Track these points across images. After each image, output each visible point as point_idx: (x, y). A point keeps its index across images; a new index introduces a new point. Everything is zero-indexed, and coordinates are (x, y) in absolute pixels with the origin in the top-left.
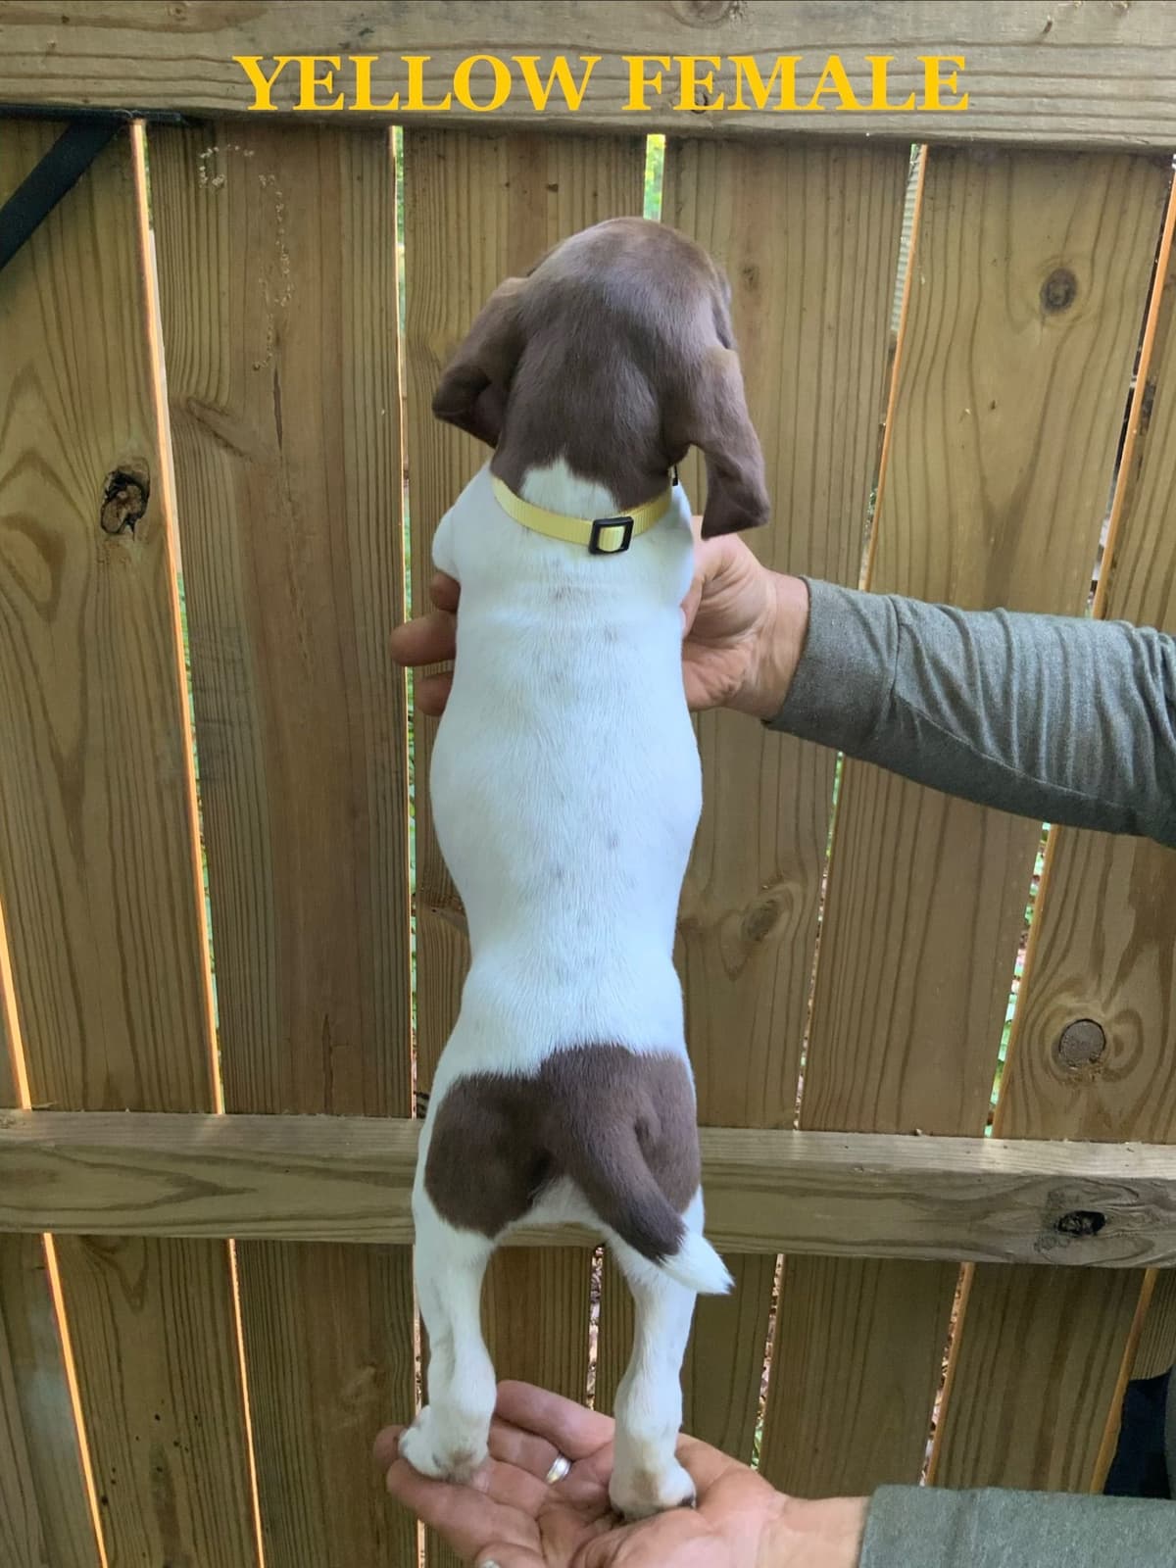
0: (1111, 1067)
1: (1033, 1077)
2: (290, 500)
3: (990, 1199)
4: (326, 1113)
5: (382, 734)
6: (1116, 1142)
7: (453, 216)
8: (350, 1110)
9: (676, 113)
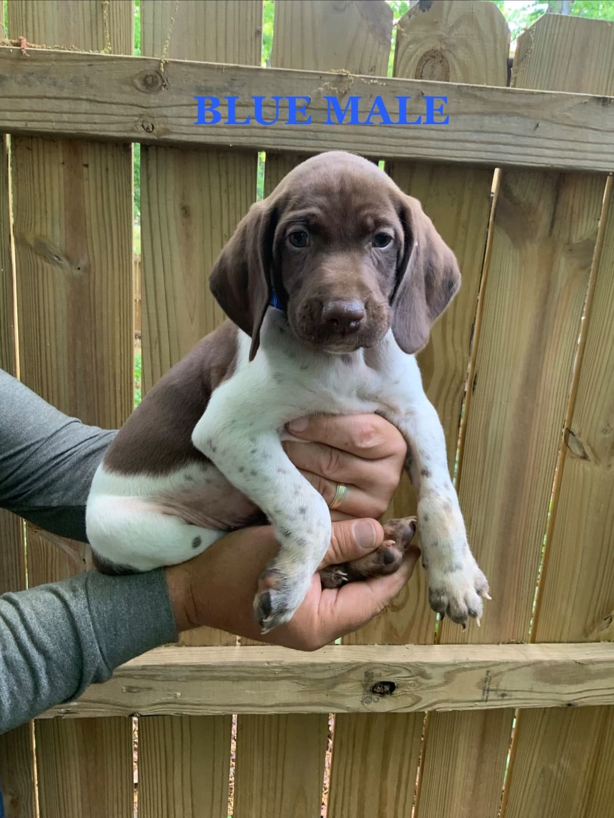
0: (395, 604)
3: (336, 677)
6: (400, 645)
7: (36, 176)
9: (139, 132)
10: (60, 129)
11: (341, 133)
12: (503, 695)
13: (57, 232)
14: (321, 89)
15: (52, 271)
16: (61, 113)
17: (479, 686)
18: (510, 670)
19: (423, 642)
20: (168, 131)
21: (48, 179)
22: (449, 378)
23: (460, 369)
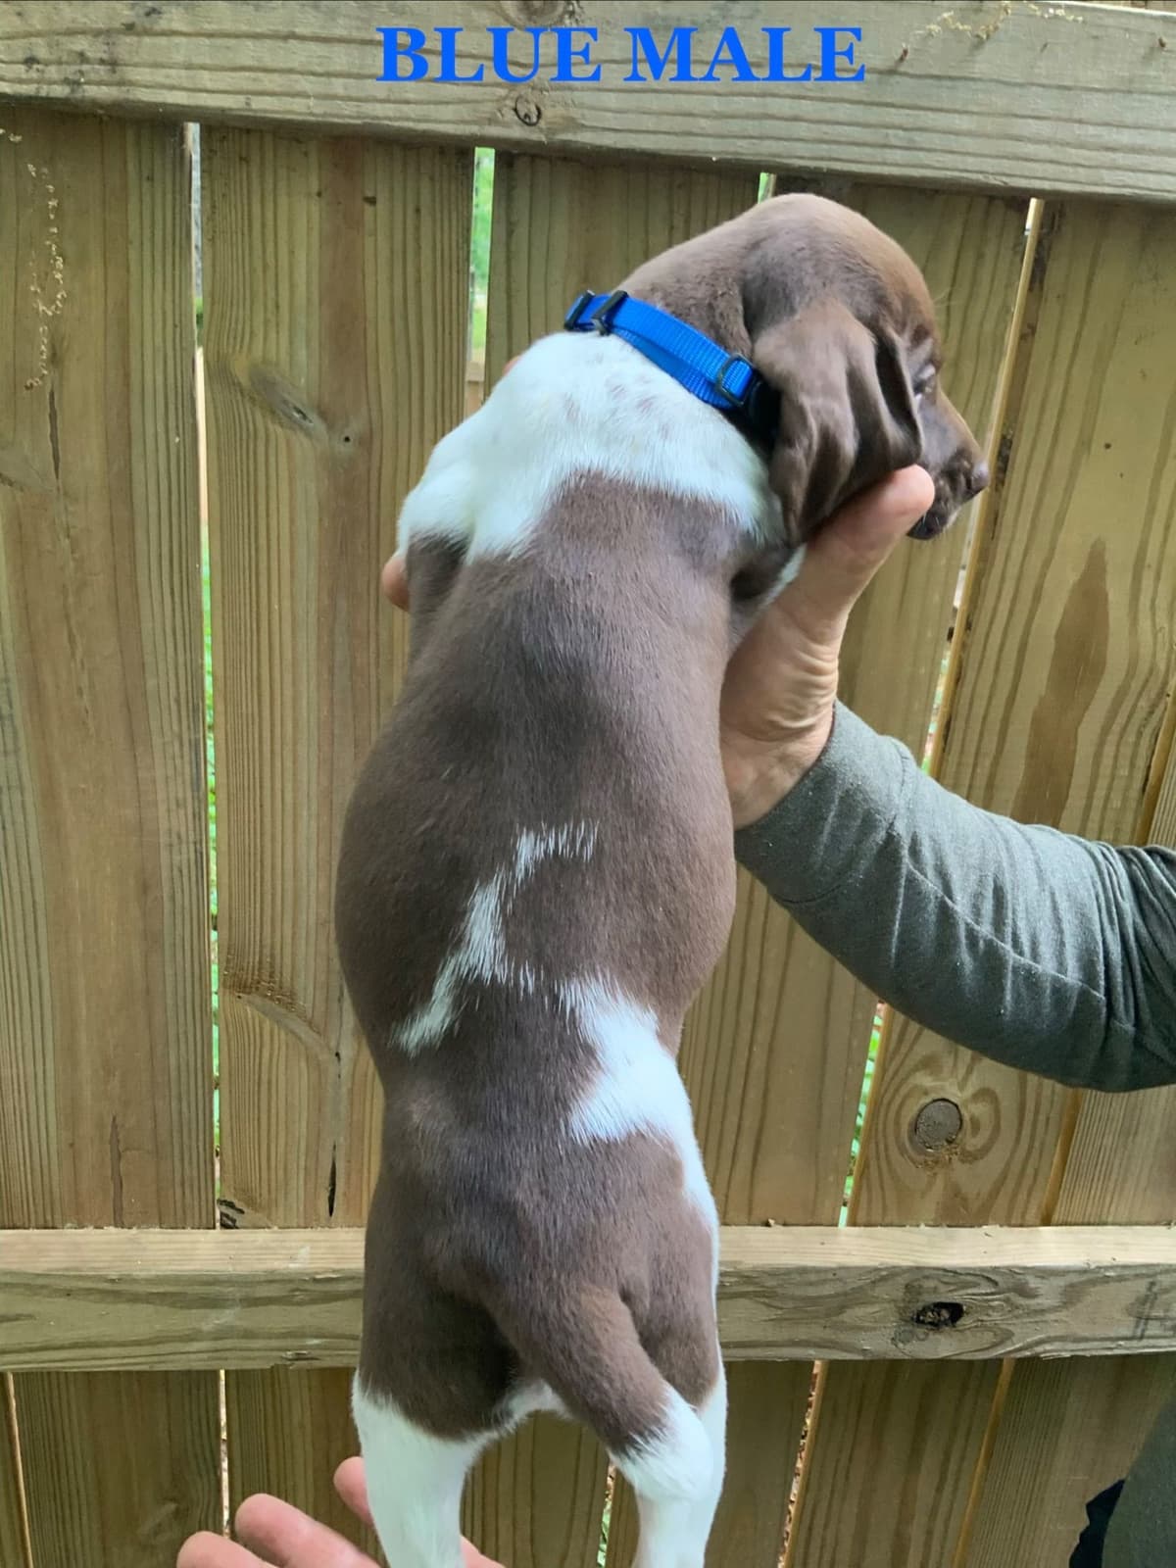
0: (968, 1148)
1: (889, 1163)
2: (68, 536)
3: (846, 1294)
4: (116, 1226)
5: (177, 801)
6: (972, 1226)
7: (257, 226)
8: (143, 1221)
9: (506, 125)
10: (325, 115)
11: (969, 134)
13: (302, 354)
14: (934, 27)
15: (288, 442)
16: (328, 74)
17: (1129, 1311)
19: (1019, 1222)
20: (574, 124)
21: (283, 234)
22: (1135, 686)
23: (1162, 666)
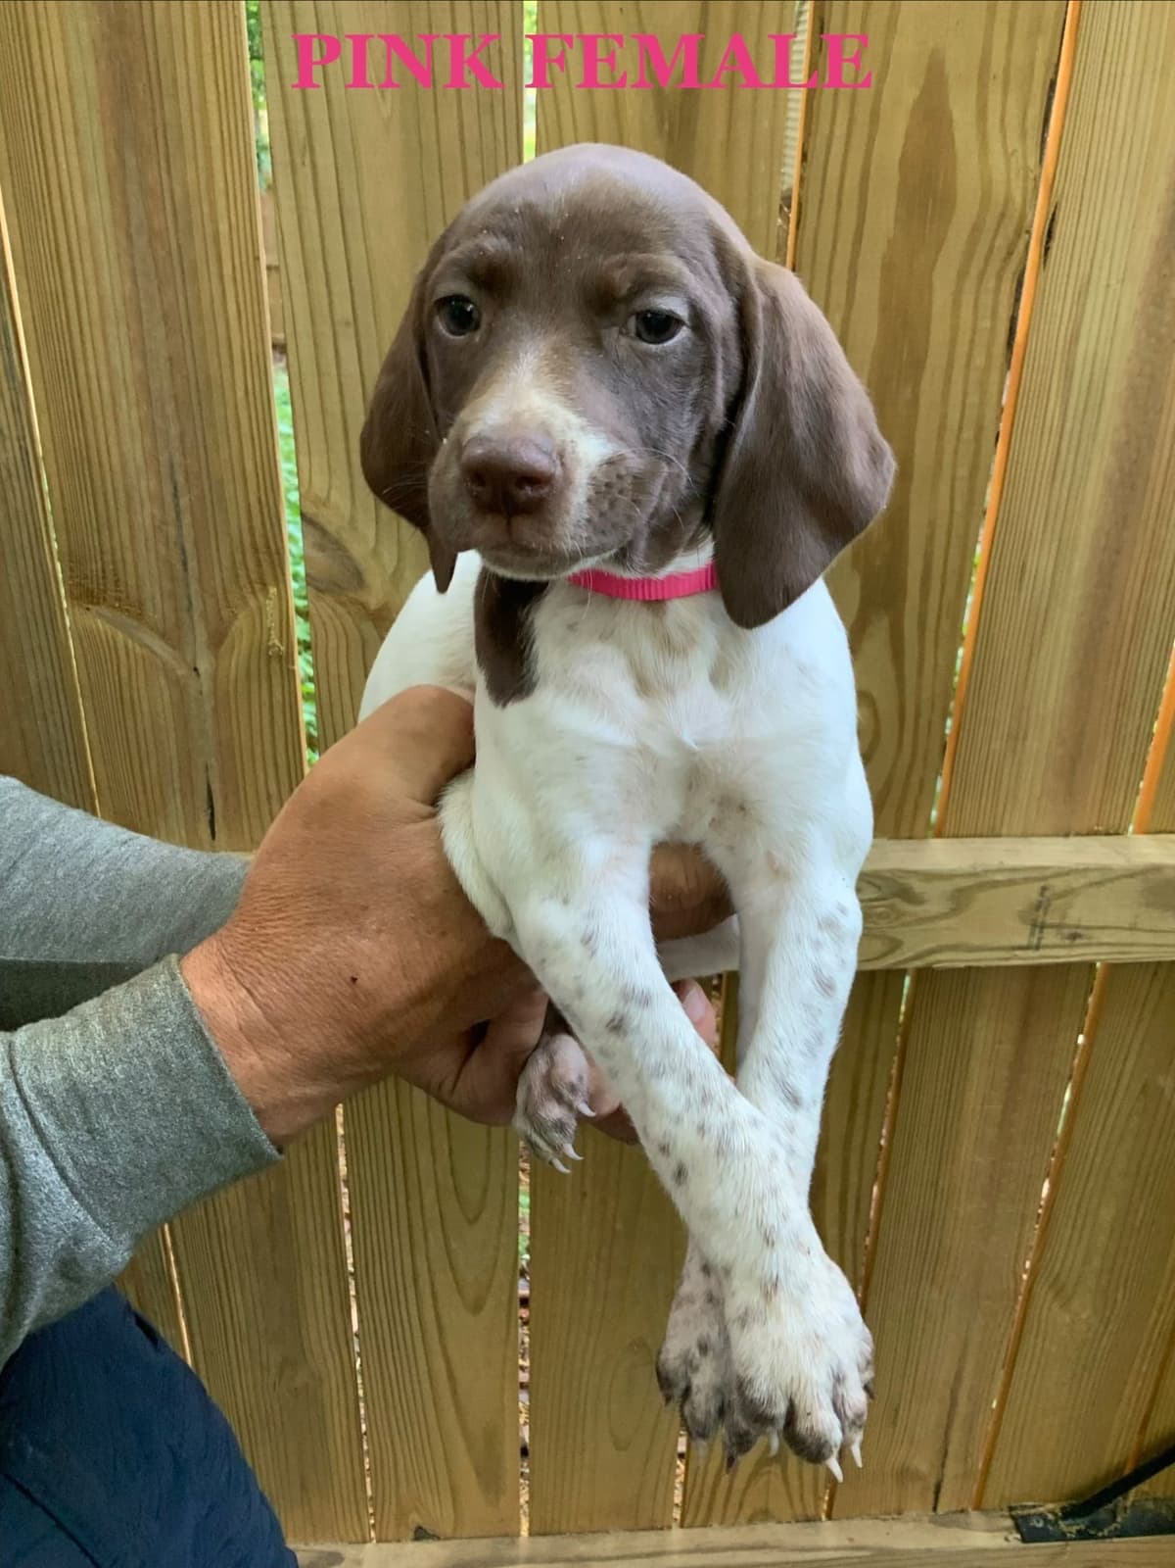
12: (1074, 937)
17: (1022, 917)
18: (1091, 884)
19: (907, 834)
22: (991, 222)
23: (1018, 199)
